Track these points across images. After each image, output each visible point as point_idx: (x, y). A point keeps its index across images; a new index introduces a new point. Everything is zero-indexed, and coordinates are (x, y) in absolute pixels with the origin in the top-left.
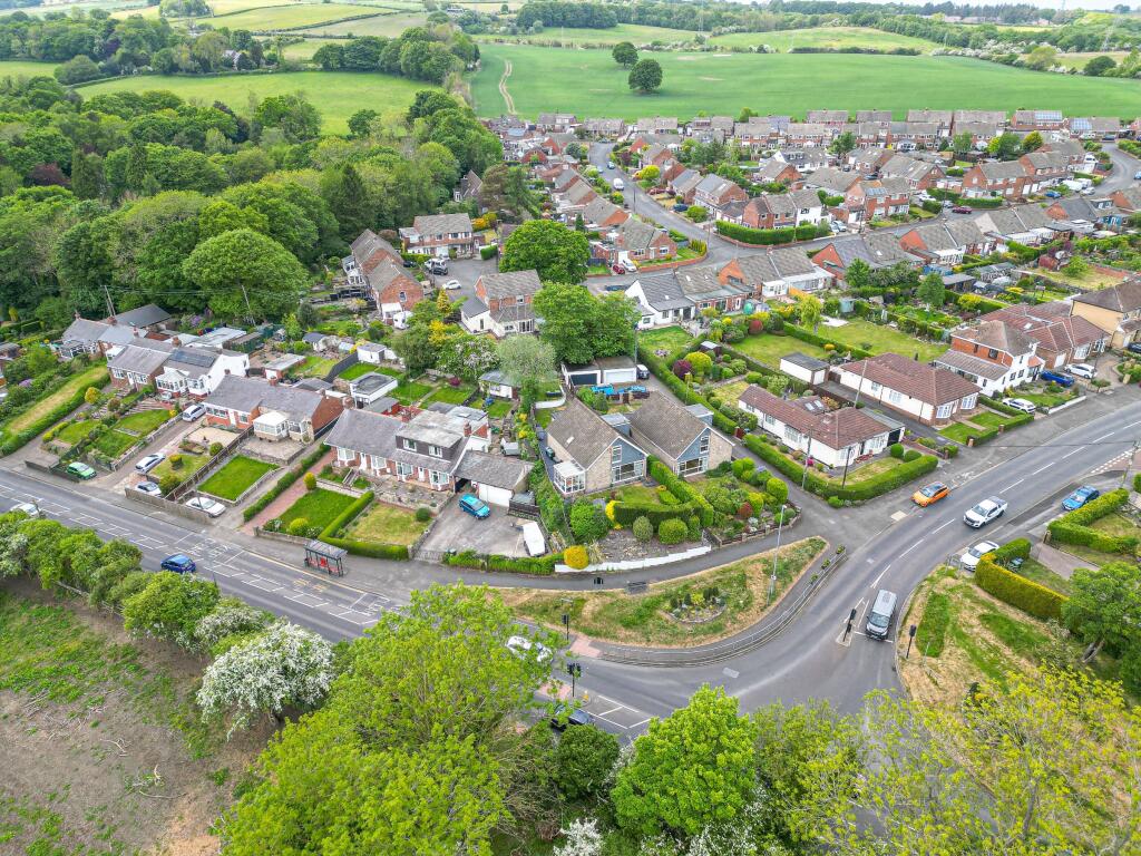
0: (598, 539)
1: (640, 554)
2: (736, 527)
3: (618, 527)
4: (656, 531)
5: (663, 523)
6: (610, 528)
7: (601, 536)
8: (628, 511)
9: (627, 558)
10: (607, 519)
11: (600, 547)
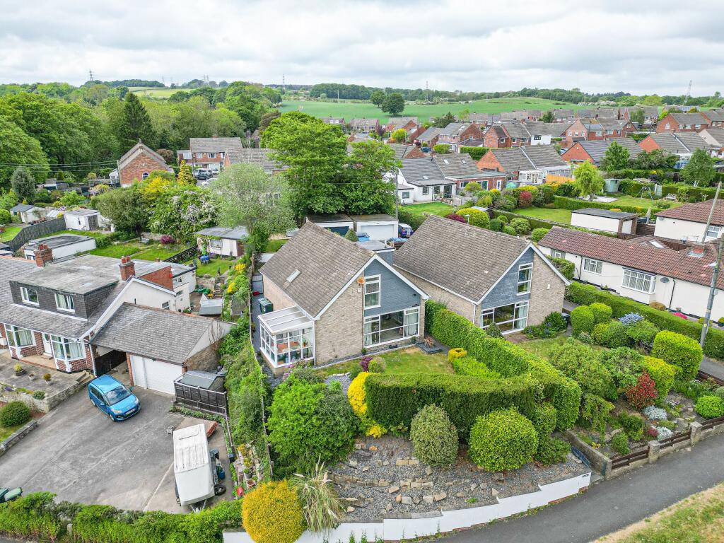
0: (329, 462)
1: (428, 499)
2: (629, 427)
3: (376, 430)
4: (463, 440)
5: (480, 419)
6: (358, 434)
7: (335, 455)
8: (398, 394)
9: (399, 511)
10: (351, 415)
11: (333, 485)
